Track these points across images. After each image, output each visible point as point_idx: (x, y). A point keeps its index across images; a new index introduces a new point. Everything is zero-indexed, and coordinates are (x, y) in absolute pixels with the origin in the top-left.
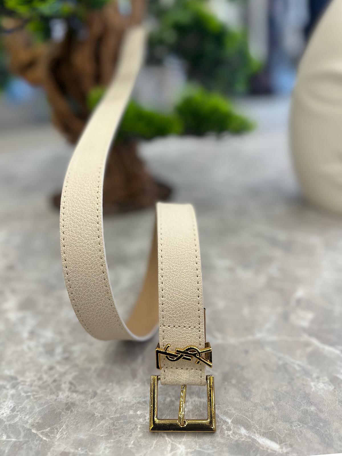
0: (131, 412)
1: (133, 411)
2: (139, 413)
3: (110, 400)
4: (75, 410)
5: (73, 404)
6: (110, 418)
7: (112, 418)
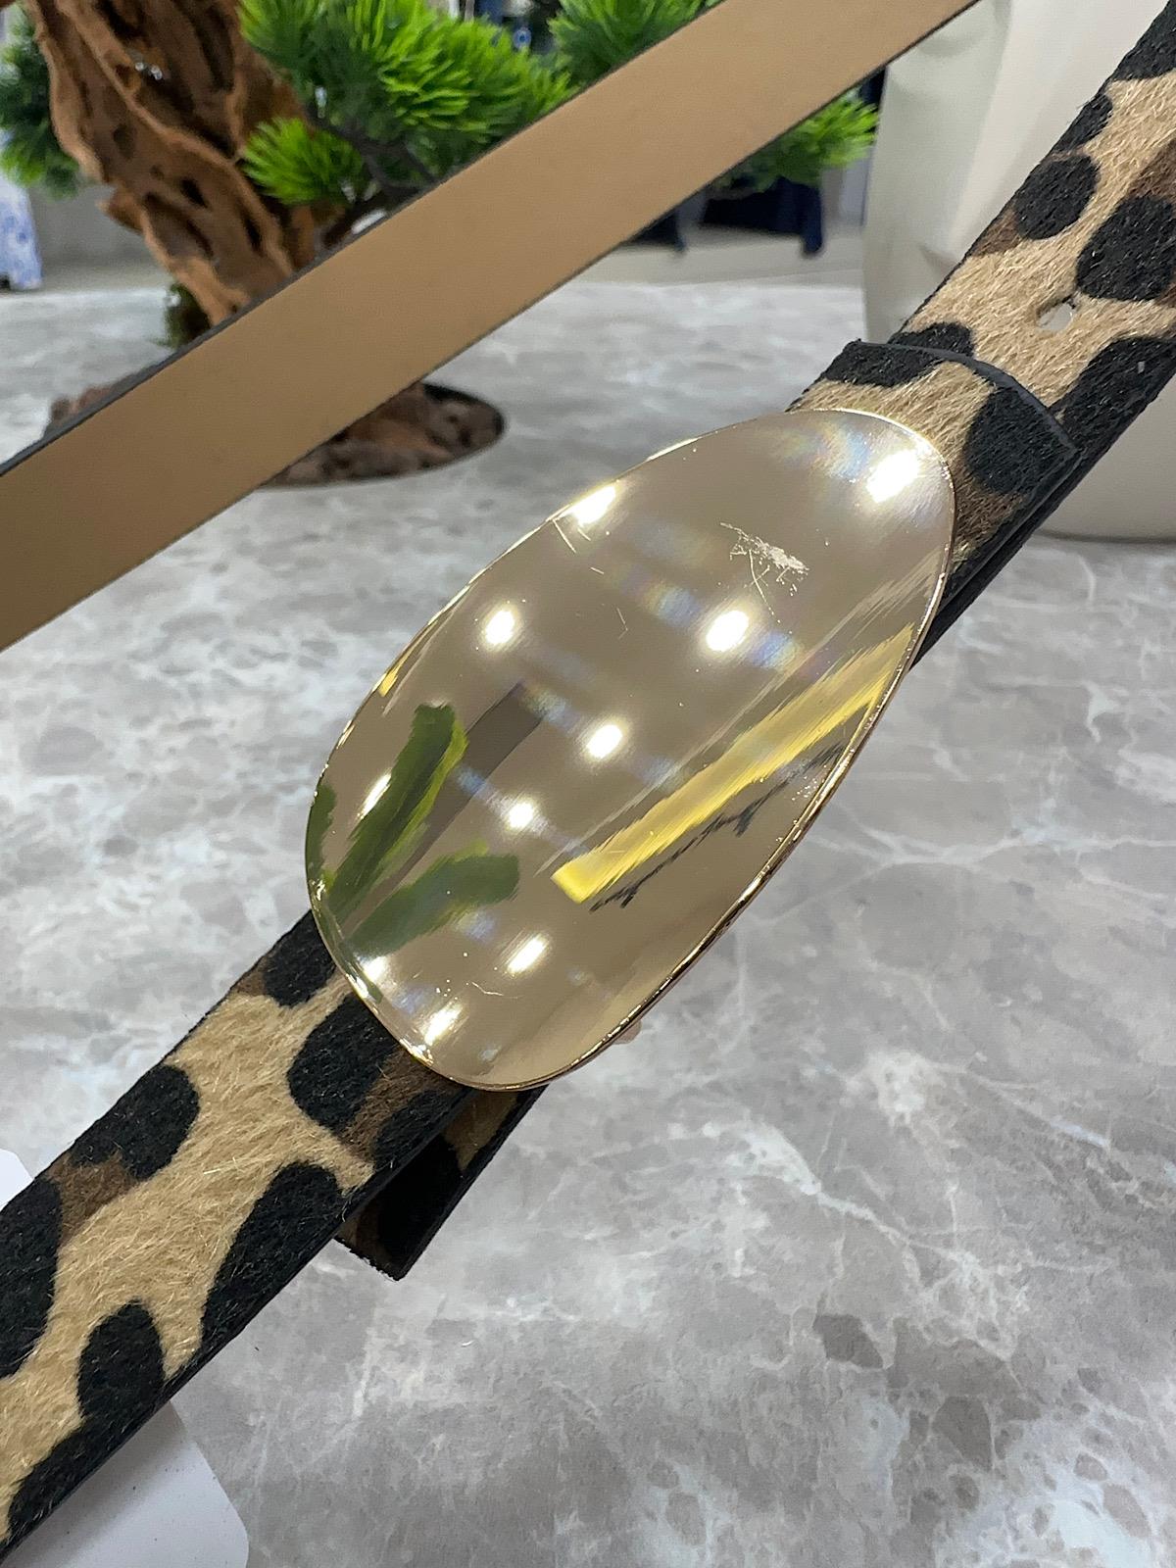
0: (677, 1132)
1: (679, 1124)
2: (710, 1131)
7: (602, 1158)
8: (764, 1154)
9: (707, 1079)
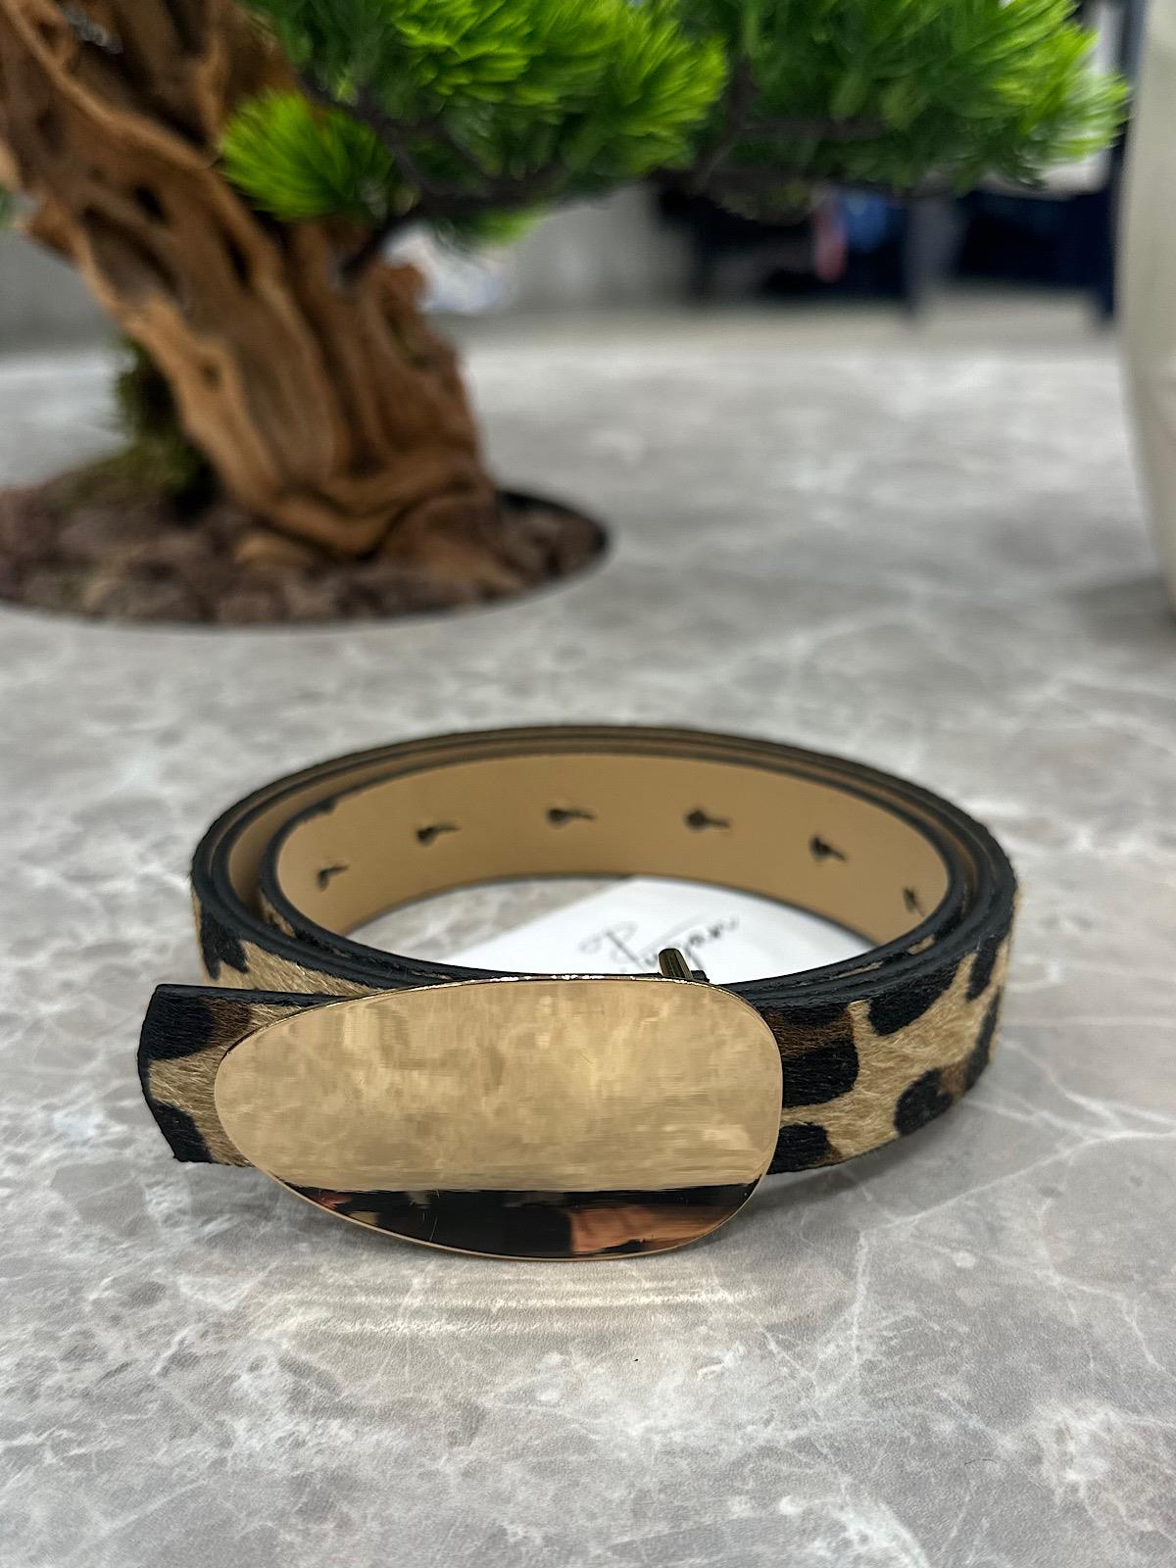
0: (739, 1508)
1: (743, 1498)
2: (787, 1507)
3: (583, 1445)
4: (365, 1517)
5: (343, 1483)
6: (614, 1549)
7: (625, 1545)
8: (864, 1539)
9: (792, 1435)
